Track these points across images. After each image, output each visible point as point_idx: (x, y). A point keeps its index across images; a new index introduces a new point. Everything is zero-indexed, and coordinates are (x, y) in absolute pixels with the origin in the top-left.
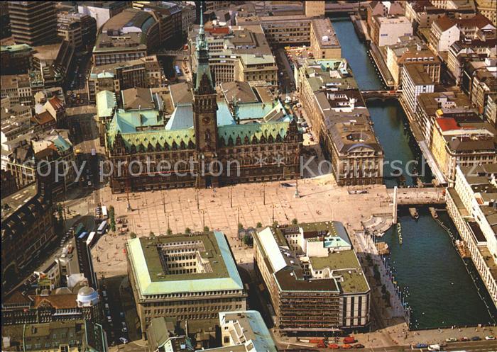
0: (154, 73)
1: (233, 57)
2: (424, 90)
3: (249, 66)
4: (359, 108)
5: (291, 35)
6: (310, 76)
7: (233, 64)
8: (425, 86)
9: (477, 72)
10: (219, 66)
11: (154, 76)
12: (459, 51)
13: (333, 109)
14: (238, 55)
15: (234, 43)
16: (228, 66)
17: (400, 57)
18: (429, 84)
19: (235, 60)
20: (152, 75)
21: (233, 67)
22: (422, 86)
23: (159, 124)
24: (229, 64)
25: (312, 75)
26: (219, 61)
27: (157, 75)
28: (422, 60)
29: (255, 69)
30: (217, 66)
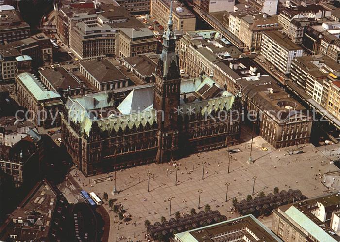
0: (47, 50)
1: (113, 30)
2: (295, 54)
3: (134, 39)
4: (263, 75)
5: (135, 5)
6: (198, 47)
7: (113, 38)
8: (295, 51)
9: (323, 35)
10: (102, 40)
11: (47, 52)
12: (293, 16)
13: (243, 78)
14: (117, 29)
15: (108, 18)
16: (109, 39)
17: (252, 24)
18: (298, 49)
19: (116, 34)
20: (45, 51)
21: (114, 40)
22: (294, 51)
23: (109, 106)
24: (110, 38)
25: (200, 46)
26: (101, 36)
27: (49, 50)
28: (269, 26)
29: (139, 42)
30: (99, 40)
